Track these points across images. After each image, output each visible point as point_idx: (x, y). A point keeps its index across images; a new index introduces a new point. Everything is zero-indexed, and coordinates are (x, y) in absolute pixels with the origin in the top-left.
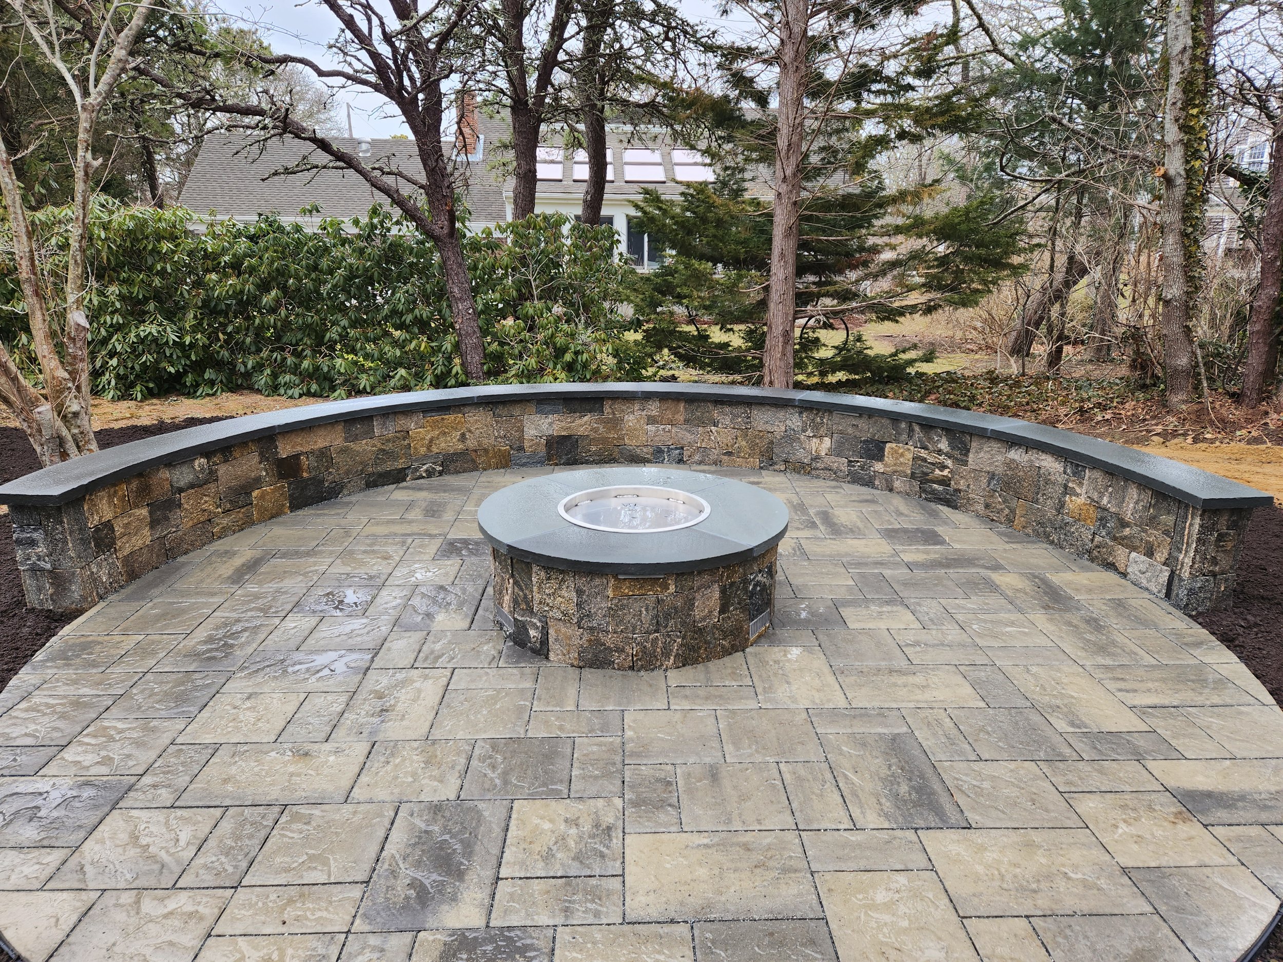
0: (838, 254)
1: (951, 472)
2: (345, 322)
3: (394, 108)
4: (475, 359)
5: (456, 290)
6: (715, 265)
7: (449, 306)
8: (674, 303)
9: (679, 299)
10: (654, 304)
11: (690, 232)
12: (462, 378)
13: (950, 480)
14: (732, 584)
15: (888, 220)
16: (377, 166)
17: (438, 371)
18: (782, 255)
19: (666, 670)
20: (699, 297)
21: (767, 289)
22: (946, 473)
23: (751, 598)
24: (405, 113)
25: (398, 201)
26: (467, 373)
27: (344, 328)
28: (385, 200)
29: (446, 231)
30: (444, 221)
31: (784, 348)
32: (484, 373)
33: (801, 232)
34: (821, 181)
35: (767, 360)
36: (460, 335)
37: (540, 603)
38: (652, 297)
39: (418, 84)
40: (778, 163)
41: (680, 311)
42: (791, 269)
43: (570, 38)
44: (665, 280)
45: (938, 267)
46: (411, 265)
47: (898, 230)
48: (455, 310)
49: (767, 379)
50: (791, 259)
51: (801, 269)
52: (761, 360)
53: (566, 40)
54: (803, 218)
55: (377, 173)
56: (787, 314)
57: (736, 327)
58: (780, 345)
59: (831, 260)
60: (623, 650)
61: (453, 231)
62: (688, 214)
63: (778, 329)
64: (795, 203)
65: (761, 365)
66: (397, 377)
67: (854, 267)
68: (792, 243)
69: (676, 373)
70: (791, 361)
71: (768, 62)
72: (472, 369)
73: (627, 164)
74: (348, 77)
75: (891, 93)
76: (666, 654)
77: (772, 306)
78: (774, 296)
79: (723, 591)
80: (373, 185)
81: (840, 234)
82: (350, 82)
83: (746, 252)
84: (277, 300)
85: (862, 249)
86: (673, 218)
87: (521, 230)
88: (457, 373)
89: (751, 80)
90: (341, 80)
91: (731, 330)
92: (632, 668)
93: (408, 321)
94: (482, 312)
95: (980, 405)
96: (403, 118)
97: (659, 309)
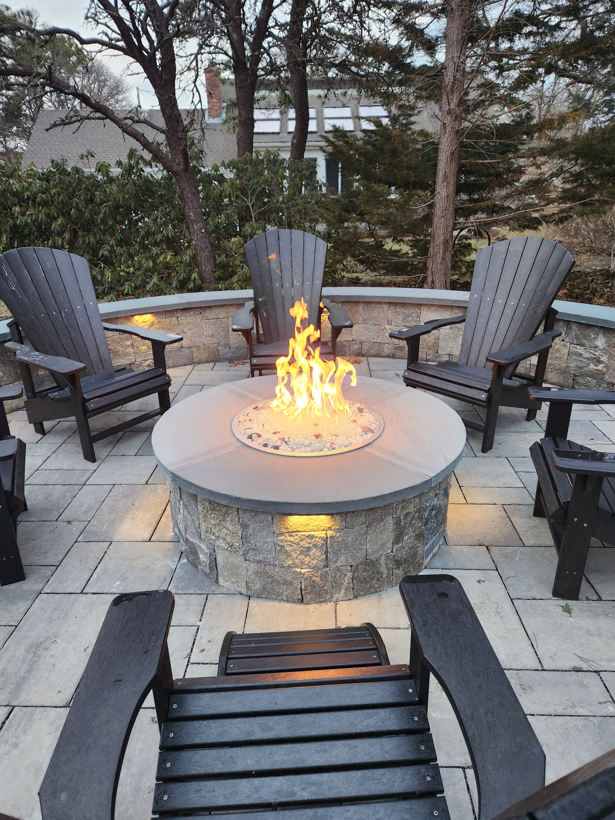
0: (490, 175)
1: (607, 366)
2: (113, 242)
3: (138, 67)
4: (207, 268)
5: (191, 214)
6: (390, 187)
7: (188, 228)
8: (358, 220)
9: (361, 217)
10: (342, 221)
11: (370, 161)
12: (199, 282)
13: (604, 374)
14: (407, 515)
15: (535, 144)
16: (128, 116)
17: (181, 278)
18: (445, 177)
19: (336, 602)
20: (378, 214)
21: (432, 206)
22: (600, 367)
23: (426, 523)
24: (146, 71)
25: (146, 145)
26: (202, 278)
27: (112, 246)
28: (137, 146)
29: (182, 167)
30: (180, 159)
31: (444, 254)
32: (215, 279)
33: (461, 158)
34: (480, 111)
35: (430, 263)
36: (196, 249)
37: (207, 532)
38: (340, 216)
39: (155, 44)
40: (445, 97)
41: (363, 226)
42: (452, 189)
43: (278, 6)
44: (351, 201)
45: (573, 182)
46: (161, 196)
47: (543, 152)
48: (192, 231)
49: (429, 279)
50: (452, 180)
51: (459, 189)
52: (425, 264)
53: (275, 8)
54: (462, 145)
55: (129, 122)
56: (447, 226)
57: (406, 239)
58: (441, 251)
59: (484, 180)
60: (291, 583)
61: (187, 168)
62: (369, 147)
63: (439, 239)
64: (457, 132)
65: (424, 269)
66: (152, 283)
67: (501, 186)
68: (454, 167)
69: (360, 275)
70: (449, 264)
71: (435, 16)
72: (206, 275)
73: (326, 118)
74: (102, 43)
75: (541, 34)
76: (337, 586)
77: (436, 219)
78: (438, 211)
79: (397, 523)
80: (124, 131)
81: (493, 157)
82: (104, 47)
83: (416, 176)
84: (62, 226)
85: (509, 170)
86: (357, 150)
87: (240, 165)
88: (195, 278)
89: (422, 31)
90: (97, 47)
91: (402, 240)
92: (302, 601)
93: (158, 240)
94: (213, 232)
95: (601, 296)
96: (145, 75)
97: (346, 224)
